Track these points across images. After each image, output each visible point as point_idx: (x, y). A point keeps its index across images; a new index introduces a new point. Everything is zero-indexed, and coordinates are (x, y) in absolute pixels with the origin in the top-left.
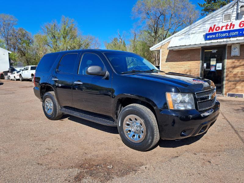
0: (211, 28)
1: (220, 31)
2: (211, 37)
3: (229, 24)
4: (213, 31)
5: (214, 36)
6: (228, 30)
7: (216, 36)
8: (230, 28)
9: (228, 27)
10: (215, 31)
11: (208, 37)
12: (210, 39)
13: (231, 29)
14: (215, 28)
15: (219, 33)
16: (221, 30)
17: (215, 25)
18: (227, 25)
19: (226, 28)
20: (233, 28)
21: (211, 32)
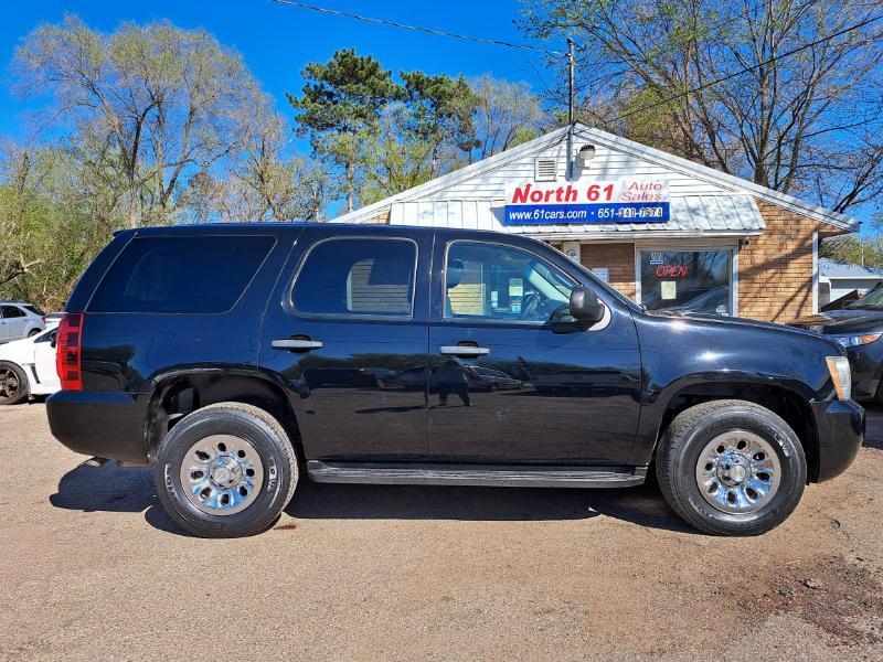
0: (518, 192)
1: (542, 202)
2: (520, 216)
3: (565, 189)
4: (524, 199)
5: (528, 216)
6: (563, 202)
7: (532, 215)
8: (567, 199)
9: (563, 196)
10: (529, 202)
11: (513, 216)
12: (517, 223)
13: (570, 202)
14: (530, 193)
15: (540, 207)
16: (547, 200)
17: (529, 186)
18: (560, 191)
19: (559, 199)
20: (574, 199)
21: (519, 203)
